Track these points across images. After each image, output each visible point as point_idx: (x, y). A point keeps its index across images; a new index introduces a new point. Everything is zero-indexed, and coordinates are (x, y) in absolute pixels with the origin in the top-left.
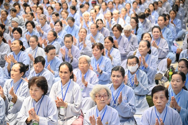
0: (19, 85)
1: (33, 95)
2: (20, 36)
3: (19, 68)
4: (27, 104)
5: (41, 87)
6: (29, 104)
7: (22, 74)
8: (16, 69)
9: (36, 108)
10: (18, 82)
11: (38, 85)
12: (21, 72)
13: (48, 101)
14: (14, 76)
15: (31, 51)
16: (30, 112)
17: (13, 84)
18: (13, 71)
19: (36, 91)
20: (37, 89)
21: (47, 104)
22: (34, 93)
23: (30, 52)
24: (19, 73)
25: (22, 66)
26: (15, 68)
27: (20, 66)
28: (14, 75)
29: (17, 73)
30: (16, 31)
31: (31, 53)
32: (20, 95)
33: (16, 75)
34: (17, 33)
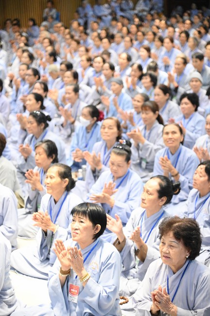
0: (155, 224)
1: (166, 255)
2: (193, 109)
3: (158, 188)
4: (154, 275)
5: (183, 240)
6: (158, 275)
7: (162, 201)
8: (150, 190)
9: (172, 285)
10: (155, 215)
11: (177, 236)
12: (160, 196)
13: (197, 273)
14: (146, 204)
15: (207, 143)
16: (156, 296)
17: (145, 219)
18: (145, 193)
19: (172, 247)
20: (173, 244)
21: (195, 282)
22: (168, 252)
23: (205, 145)
26: (150, 187)
27: (160, 185)
28: (145, 201)
29: (151, 197)
30: (186, 100)
31: (207, 147)
32: (155, 241)
33: (150, 201)
34: (186, 103)
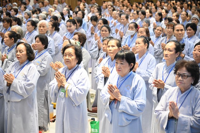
1: (181, 82)
3: (175, 47)
8: (171, 49)
14: (168, 57)
18: (167, 51)
24: (175, 53)
25: (178, 44)
29: (171, 53)
33: (171, 55)
34: (190, 30)
